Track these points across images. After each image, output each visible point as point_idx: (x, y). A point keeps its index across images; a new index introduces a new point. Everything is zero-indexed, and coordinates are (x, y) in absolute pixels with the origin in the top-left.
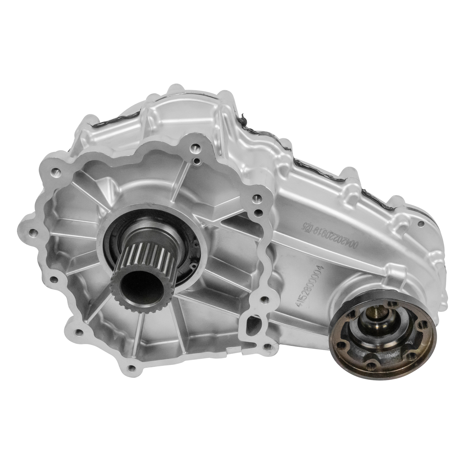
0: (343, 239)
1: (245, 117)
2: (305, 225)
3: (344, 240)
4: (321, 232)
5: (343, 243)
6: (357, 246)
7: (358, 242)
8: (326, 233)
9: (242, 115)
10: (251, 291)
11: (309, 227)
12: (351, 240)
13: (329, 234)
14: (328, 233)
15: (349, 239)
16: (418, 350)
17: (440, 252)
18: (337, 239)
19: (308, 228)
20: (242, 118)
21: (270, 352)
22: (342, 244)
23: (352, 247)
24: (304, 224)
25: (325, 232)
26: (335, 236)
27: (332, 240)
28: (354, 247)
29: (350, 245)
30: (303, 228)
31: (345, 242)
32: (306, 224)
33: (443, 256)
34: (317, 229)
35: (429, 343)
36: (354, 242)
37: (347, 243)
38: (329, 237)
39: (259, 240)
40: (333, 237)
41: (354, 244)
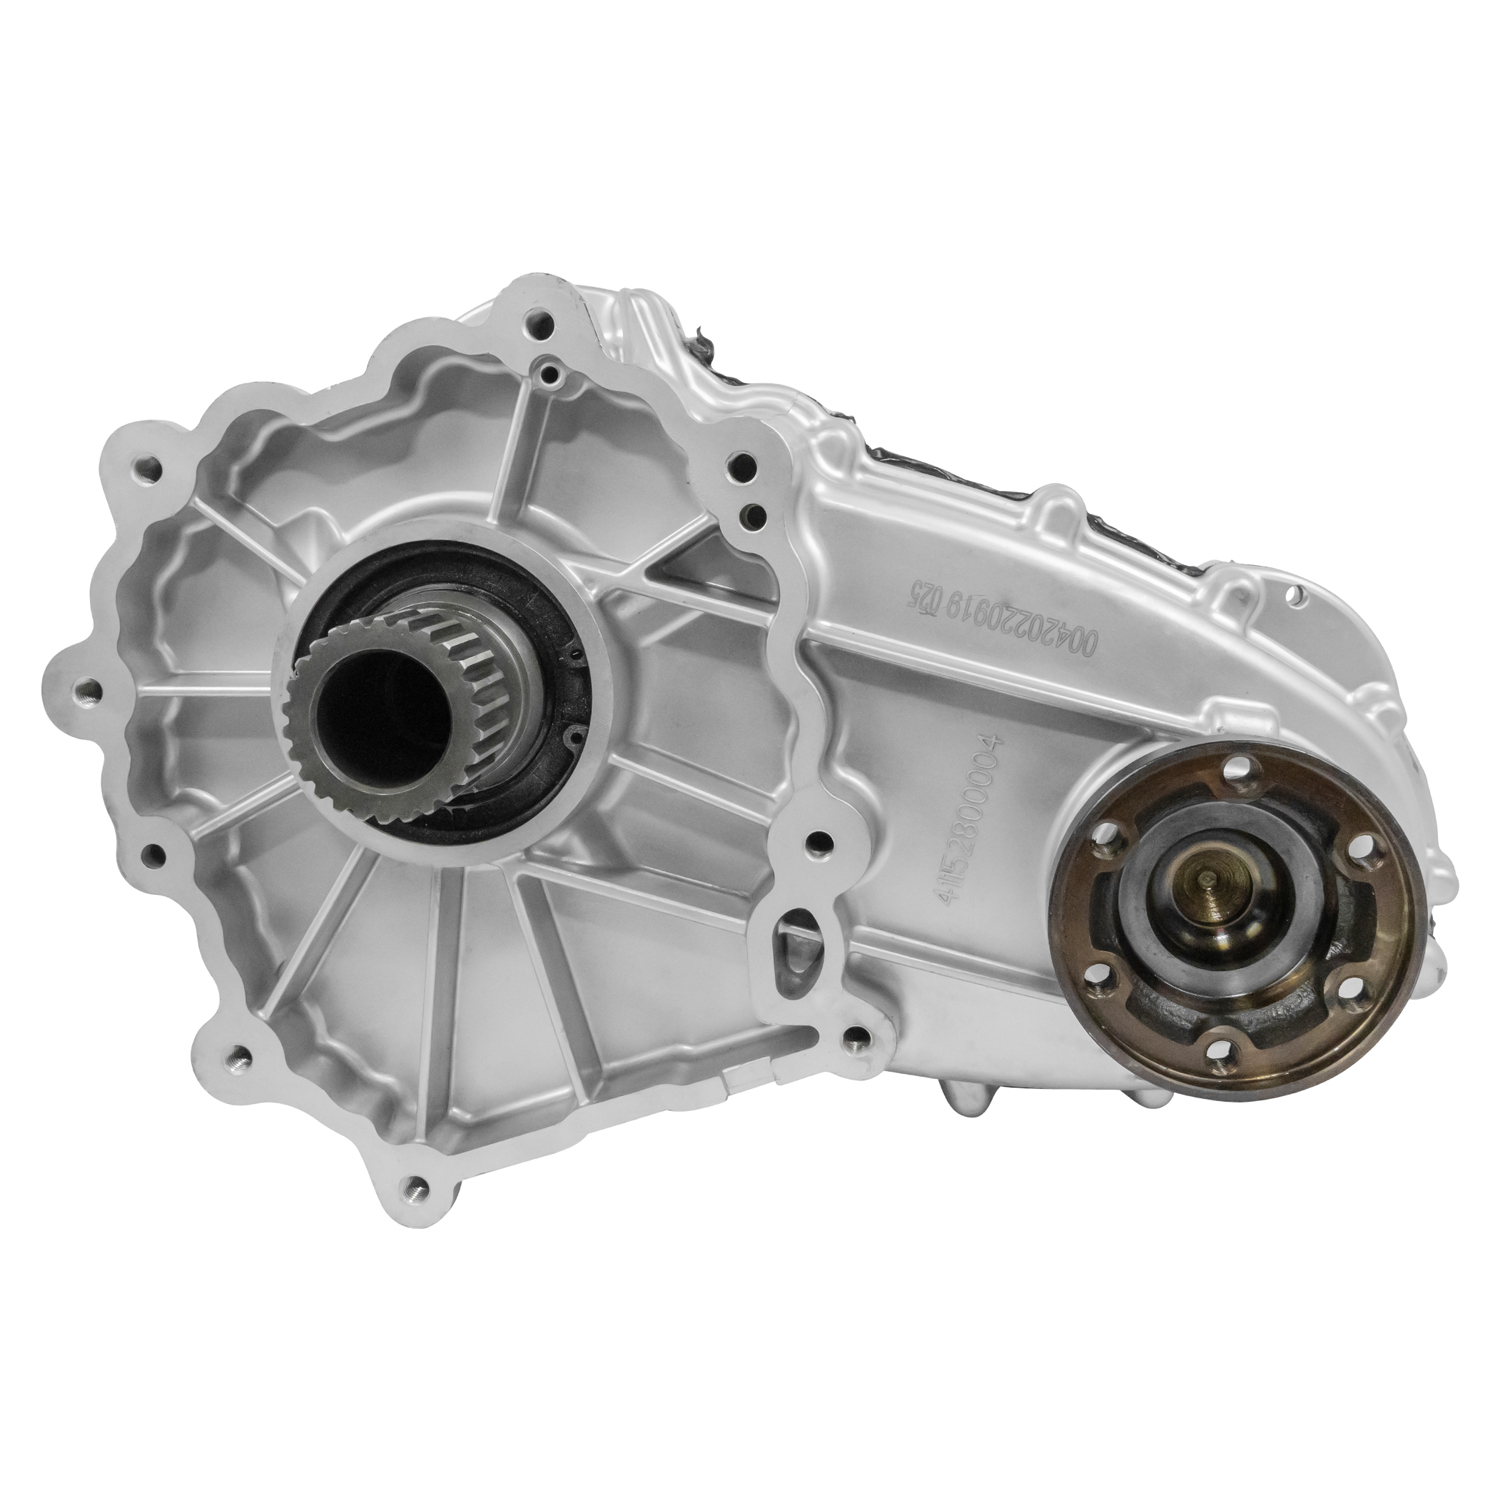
0: (1047, 625)
1: (706, 334)
2: (917, 590)
3: (1049, 631)
4: (972, 610)
5: (1048, 637)
6: (1095, 646)
7: (1094, 633)
8: (989, 610)
9: (699, 330)
10: (769, 821)
11: (930, 596)
12: (1071, 627)
13: (997, 611)
14: (993, 610)
15: (1065, 624)
16: (1370, 960)
17: (1383, 687)
18: (1026, 627)
19: (928, 600)
20: (698, 340)
21: (868, 1060)
22: (1044, 642)
23: (1081, 650)
24: (914, 587)
25: (984, 606)
26: (1019, 618)
27: (1012, 632)
28: (1085, 649)
29: (1072, 642)
30: (913, 601)
31: (1054, 634)
32: (921, 588)
33: (1395, 695)
34: (957, 598)
35: (1406, 926)
36: (1082, 634)
37: (1061, 639)
38: (998, 622)
39: (766, 619)
40: (1013, 623)
41: (1084, 642)
